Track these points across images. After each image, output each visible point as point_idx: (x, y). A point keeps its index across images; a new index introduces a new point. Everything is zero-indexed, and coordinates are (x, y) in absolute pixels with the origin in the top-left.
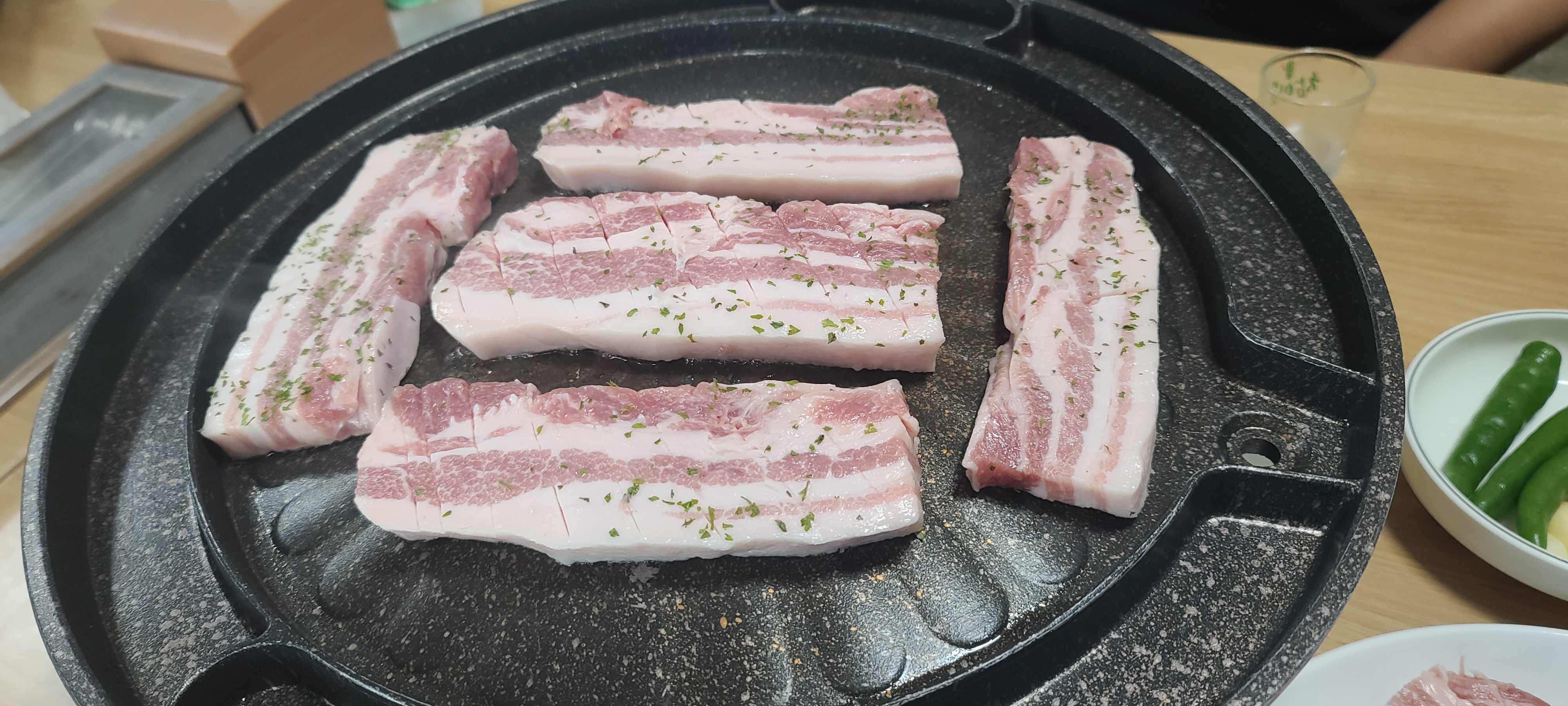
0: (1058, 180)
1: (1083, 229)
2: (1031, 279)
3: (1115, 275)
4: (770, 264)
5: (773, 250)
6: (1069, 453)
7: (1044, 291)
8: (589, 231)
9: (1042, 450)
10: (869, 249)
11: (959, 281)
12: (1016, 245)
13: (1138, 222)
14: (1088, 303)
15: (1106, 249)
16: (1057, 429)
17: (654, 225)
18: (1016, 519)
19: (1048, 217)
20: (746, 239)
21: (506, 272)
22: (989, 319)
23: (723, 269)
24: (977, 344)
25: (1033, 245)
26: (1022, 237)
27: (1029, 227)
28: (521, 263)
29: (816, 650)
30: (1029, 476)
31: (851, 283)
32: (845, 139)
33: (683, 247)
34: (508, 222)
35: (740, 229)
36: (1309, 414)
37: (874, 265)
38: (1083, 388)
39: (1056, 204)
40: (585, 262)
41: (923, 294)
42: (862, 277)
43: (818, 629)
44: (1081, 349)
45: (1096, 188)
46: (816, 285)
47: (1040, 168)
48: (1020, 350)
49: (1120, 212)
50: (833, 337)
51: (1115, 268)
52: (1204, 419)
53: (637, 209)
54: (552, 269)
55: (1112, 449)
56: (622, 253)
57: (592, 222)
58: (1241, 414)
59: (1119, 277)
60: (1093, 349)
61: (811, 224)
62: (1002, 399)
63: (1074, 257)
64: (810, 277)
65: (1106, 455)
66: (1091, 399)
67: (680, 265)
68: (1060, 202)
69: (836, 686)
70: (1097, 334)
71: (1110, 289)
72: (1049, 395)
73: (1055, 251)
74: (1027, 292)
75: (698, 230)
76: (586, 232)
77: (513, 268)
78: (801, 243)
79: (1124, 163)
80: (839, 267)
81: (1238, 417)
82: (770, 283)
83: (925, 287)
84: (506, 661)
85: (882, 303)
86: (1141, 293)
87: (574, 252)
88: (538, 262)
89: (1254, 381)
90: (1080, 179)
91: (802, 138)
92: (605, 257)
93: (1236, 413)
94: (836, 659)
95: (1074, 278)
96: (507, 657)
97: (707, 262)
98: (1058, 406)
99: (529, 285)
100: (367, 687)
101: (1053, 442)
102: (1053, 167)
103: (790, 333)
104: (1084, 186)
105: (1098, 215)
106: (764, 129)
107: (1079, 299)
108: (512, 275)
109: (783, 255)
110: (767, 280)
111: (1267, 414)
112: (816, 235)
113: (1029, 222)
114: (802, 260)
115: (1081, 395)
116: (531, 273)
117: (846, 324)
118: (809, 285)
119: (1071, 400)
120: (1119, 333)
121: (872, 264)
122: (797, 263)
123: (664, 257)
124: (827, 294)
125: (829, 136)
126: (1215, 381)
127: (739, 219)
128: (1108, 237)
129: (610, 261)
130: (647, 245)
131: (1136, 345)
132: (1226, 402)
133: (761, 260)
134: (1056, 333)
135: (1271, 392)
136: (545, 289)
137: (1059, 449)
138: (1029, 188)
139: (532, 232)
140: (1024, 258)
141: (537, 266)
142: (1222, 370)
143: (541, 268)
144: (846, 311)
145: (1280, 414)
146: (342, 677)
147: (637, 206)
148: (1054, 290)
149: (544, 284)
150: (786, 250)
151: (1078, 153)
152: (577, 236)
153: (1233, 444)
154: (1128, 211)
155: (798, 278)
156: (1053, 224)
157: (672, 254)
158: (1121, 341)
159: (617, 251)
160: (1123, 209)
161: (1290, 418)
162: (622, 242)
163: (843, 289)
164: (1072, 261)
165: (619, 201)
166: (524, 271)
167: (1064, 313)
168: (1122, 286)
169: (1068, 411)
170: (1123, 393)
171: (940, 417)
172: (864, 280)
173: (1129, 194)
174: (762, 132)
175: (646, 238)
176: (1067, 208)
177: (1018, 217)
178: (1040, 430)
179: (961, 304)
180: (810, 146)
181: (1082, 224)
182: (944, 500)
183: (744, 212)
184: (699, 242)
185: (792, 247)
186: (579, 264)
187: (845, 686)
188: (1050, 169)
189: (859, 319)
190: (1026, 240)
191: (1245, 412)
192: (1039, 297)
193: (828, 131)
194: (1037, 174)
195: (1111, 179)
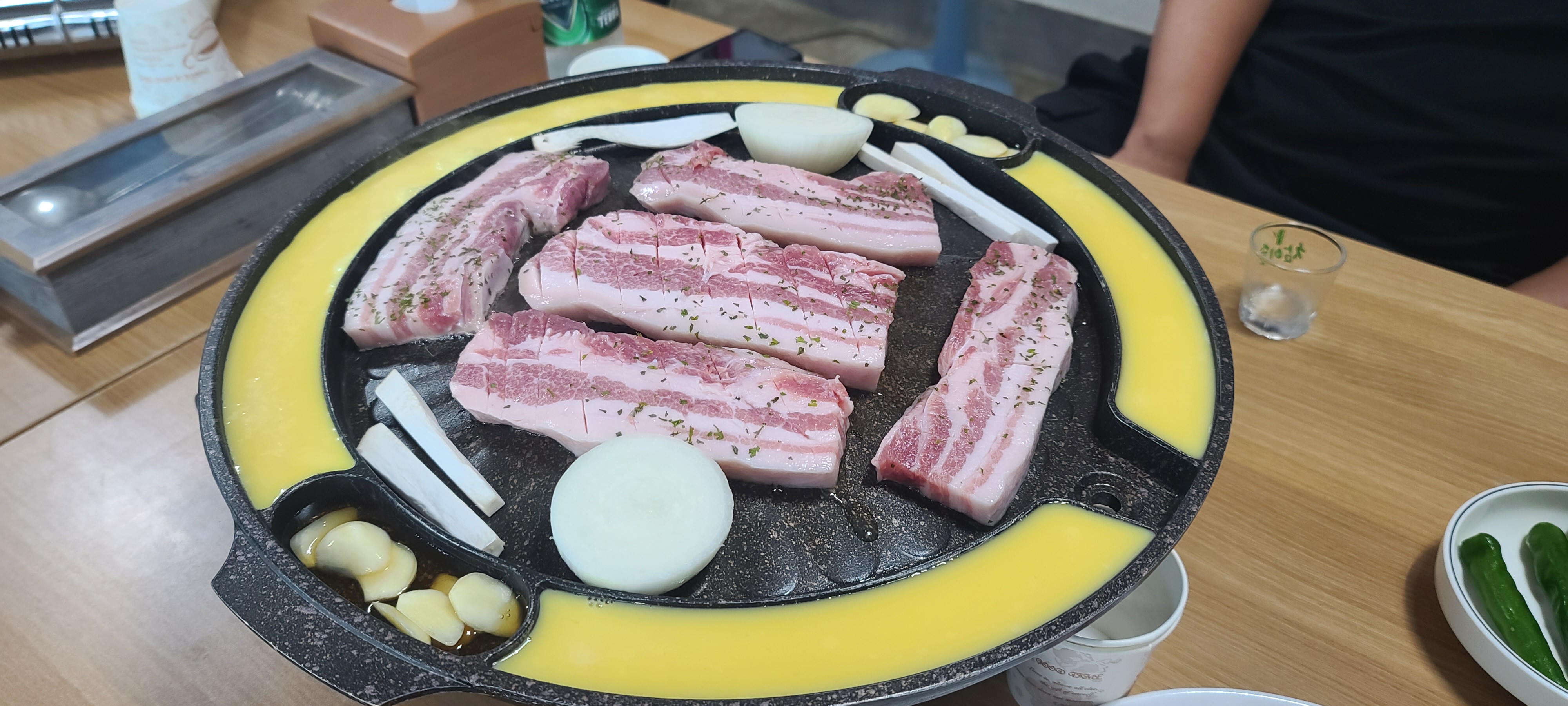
0: (1010, 274)
1: (1018, 313)
2: (964, 340)
3: (1030, 351)
4: (769, 289)
5: (774, 280)
6: (953, 466)
7: (971, 350)
8: (647, 239)
9: (934, 461)
10: (844, 291)
11: (916, 333)
12: (961, 314)
13: (1063, 318)
14: (1003, 366)
15: (1030, 331)
16: (948, 448)
17: (693, 245)
18: (903, 507)
19: (993, 299)
20: (757, 268)
21: (579, 257)
22: (929, 365)
23: (734, 287)
24: (914, 380)
25: (973, 315)
26: (967, 309)
27: (975, 303)
28: (591, 252)
29: (732, 562)
30: (918, 477)
31: (825, 314)
32: (856, 209)
33: (711, 265)
34: (590, 222)
35: (755, 259)
36: (1151, 483)
37: (846, 304)
38: (978, 424)
39: (1003, 291)
40: (636, 261)
41: (877, 331)
42: (835, 311)
43: (737, 549)
44: (986, 398)
45: (1040, 287)
46: (799, 311)
47: (999, 263)
48: (939, 388)
49: (1051, 307)
50: (802, 350)
51: (1032, 346)
52: (1070, 470)
53: (685, 229)
54: (611, 261)
55: (985, 472)
56: (666, 262)
57: (651, 233)
58: (1100, 473)
59: (1033, 353)
60: (995, 399)
61: (805, 264)
62: (914, 418)
63: (1004, 331)
64: (796, 304)
65: (980, 475)
66: (982, 433)
67: (705, 278)
68: (1006, 290)
69: (739, 588)
70: (1001, 389)
71: (1023, 360)
72: (950, 424)
73: (989, 324)
74: (959, 348)
75: (726, 254)
76: (645, 239)
77: (584, 255)
78: (795, 278)
79: (1071, 273)
80: (819, 301)
81: (1097, 474)
82: (766, 303)
83: (879, 326)
84: (513, 525)
85: (844, 331)
86: (1045, 367)
87: (631, 252)
88: (604, 255)
89: (1116, 451)
90: (1029, 277)
91: (824, 203)
92: (651, 261)
93: (1097, 472)
94: (745, 571)
95: (998, 346)
96: (515, 522)
97: (724, 280)
98: (955, 434)
99: (593, 270)
100: (414, 516)
101: (943, 457)
102: (1010, 264)
103: (772, 343)
104: (1030, 283)
105: (1033, 306)
106: (799, 191)
107: (996, 362)
108: (583, 260)
109: (781, 285)
110: (764, 301)
111: (1119, 476)
112: (808, 273)
113: (976, 299)
114: (794, 292)
115: (976, 429)
116: (596, 262)
117: (814, 342)
118: (794, 310)
119: (966, 430)
120: (1019, 392)
121: (844, 302)
122: (789, 293)
123: (695, 270)
124: (805, 319)
125: (844, 205)
126: (1089, 446)
127: (757, 251)
128: (1036, 323)
129: (654, 265)
130: (685, 260)
131: (1028, 403)
132: (1092, 462)
133: (763, 286)
134: (971, 382)
135: (1128, 462)
136: (602, 276)
137: (946, 462)
138: (985, 276)
139: (606, 233)
140: (963, 323)
141: (601, 257)
142: (1097, 439)
143: (604, 259)
144: (816, 333)
145: (1130, 478)
146: (398, 507)
147: (687, 227)
148: (981, 351)
149: (603, 272)
150: (783, 282)
151: (1035, 258)
152: (638, 241)
153: (1087, 493)
154: (1058, 308)
155: (787, 303)
156: (994, 304)
157: (702, 269)
158: (1018, 397)
159: (662, 259)
160: (1055, 305)
161: (1136, 483)
162: (668, 252)
163: (817, 316)
164: (1001, 334)
165: (675, 222)
166: (591, 259)
167: (983, 369)
168: (1032, 361)
169: (962, 438)
170: (1007, 435)
171: (870, 425)
172: (835, 313)
173: (1065, 297)
174: (796, 193)
175: (686, 254)
176: (1010, 295)
177: (969, 295)
178: (936, 447)
179: (911, 350)
180: (828, 211)
181: (1018, 310)
182: (855, 483)
183: (762, 247)
184: (724, 263)
185: (788, 280)
186: (632, 262)
187: (746, 590)
188: (1007, 265)
189: (824, 340)
190: (969, 312)
191: (1104, 473)
192: (966, 354)
193: (845, 201)
194: (995, 267)
195: (1055, 283)
